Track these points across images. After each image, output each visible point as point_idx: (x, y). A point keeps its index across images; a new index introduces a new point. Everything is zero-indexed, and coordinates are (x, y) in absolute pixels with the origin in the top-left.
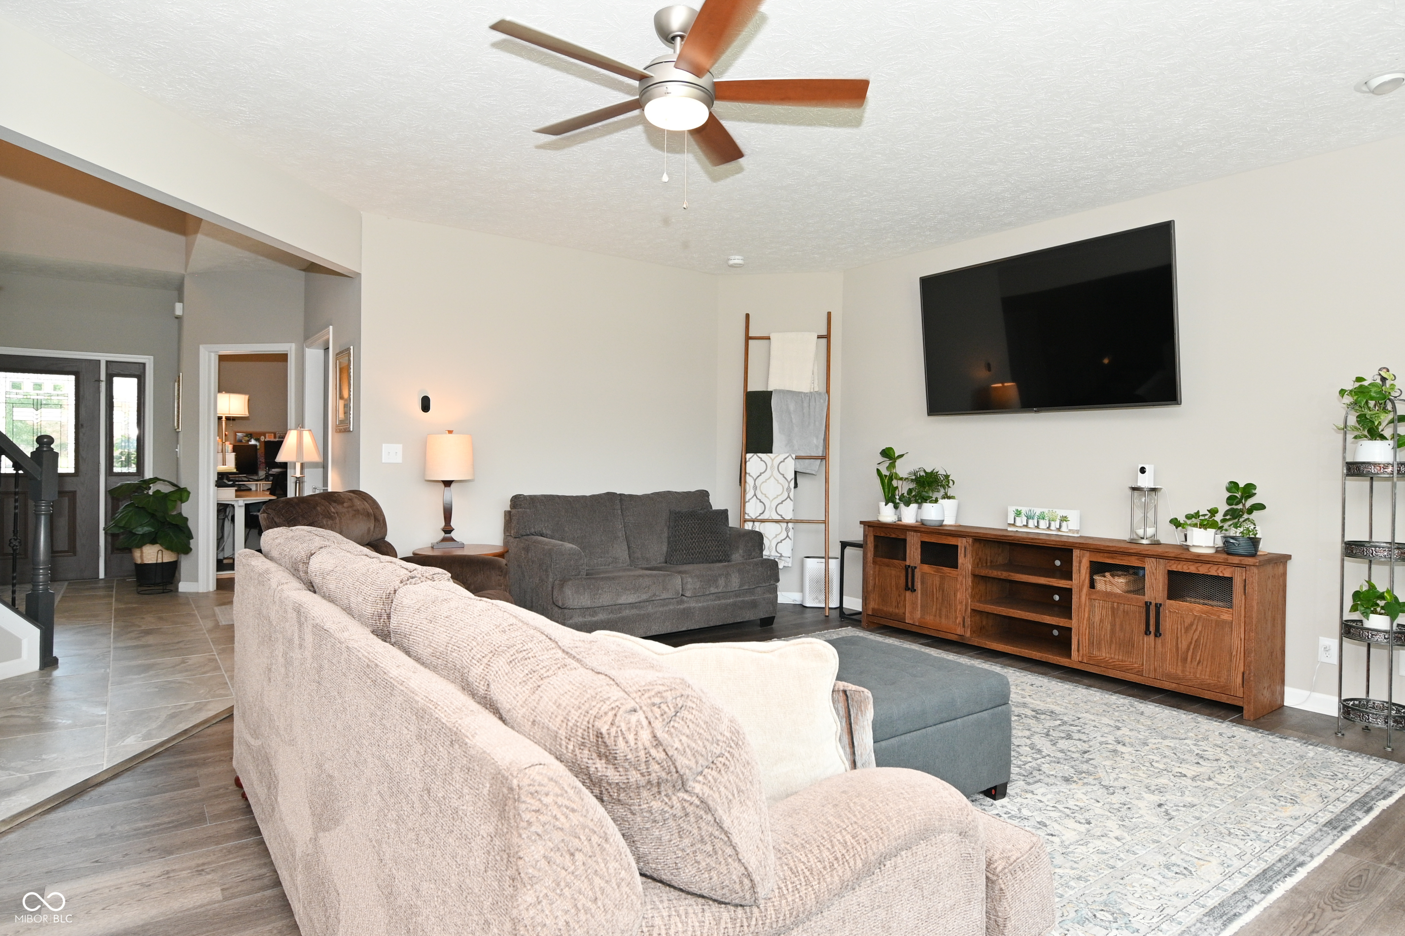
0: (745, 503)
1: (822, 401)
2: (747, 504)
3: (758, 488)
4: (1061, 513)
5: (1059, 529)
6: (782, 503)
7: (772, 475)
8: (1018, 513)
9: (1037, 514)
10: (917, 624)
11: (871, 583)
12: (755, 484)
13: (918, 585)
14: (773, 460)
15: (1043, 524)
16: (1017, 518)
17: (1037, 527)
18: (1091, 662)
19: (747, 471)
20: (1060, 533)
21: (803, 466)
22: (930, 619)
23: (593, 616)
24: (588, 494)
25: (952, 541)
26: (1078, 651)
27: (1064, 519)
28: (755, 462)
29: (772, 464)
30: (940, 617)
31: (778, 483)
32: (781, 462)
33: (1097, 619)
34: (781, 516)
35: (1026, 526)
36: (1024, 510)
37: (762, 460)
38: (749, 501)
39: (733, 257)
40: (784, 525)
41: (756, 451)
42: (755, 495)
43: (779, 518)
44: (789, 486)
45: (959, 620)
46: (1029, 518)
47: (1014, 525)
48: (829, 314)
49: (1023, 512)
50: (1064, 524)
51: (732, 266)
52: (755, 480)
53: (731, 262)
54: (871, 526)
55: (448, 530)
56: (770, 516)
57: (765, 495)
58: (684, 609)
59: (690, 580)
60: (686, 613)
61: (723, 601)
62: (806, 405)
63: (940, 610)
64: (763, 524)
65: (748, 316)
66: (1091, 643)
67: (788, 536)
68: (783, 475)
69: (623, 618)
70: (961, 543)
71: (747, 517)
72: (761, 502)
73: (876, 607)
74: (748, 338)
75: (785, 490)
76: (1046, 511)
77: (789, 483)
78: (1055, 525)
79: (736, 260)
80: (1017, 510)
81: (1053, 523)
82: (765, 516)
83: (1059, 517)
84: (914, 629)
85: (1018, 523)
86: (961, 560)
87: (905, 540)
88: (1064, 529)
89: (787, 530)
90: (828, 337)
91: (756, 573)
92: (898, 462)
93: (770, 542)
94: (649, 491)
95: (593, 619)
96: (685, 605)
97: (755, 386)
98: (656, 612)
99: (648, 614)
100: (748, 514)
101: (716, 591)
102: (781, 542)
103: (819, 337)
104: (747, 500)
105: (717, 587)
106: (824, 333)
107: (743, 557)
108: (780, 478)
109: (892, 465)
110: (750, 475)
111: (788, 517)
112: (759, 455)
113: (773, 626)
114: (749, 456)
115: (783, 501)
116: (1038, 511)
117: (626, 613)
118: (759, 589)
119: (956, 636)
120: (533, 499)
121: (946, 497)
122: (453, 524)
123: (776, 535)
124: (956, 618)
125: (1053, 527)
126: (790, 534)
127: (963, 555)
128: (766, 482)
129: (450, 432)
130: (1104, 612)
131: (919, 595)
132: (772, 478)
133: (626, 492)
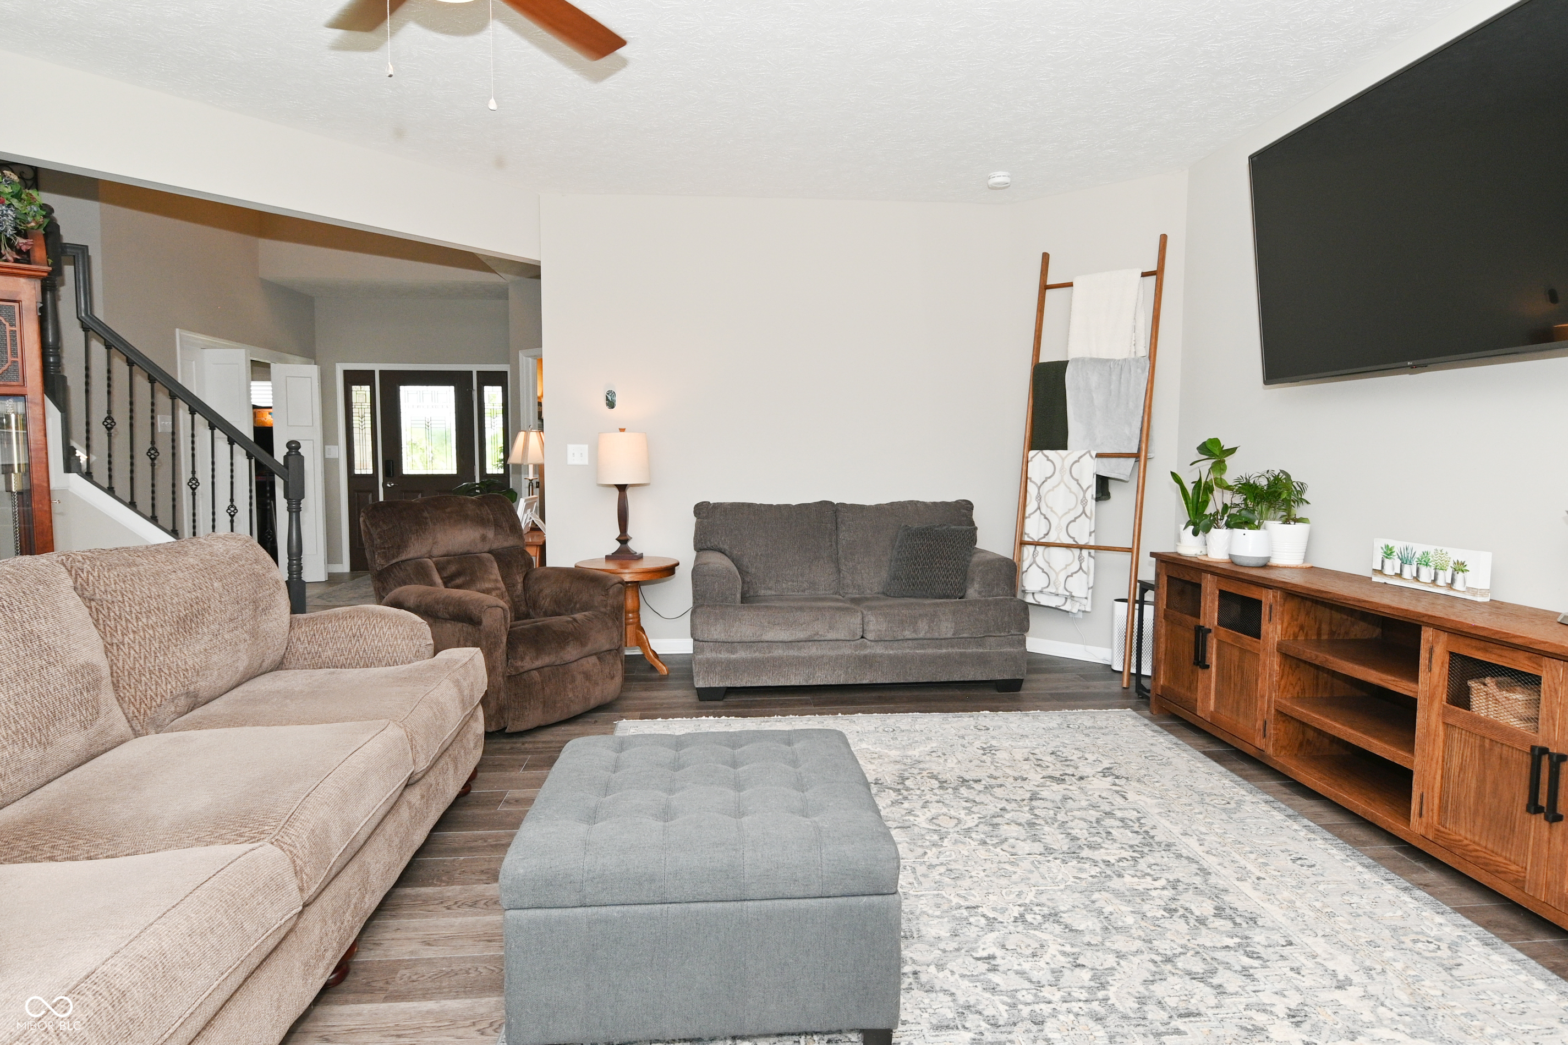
0: (1024, 518)
1: (1139, 371)
2: (1027, 521)
3: (1042, 499)
4: (1455, 555)
5: (1451, 585)
6: (1074, 521)
7: (1062, 481)
8: (1388, 553)
9: (1417, 555)
10: (1209, 720)
11: (1163, 646)
12: (1039, 493)
13: (1213, 659)
14: (1063, 460)
15: (1426, 575)
16: (1387, 561)
17: (1417, 578)
18: (1440, 842)
19: (1029, 476)
20: (1452, 593)
21: (1108, 468)
22: (1226, 716)
23: (732, 653)
24: (794, 502)
25: (1254, 593)
26: (1421, 815)
27: (1460, 567)
28: (1040, 461)
29: (1063, 465)
30: (1238, 715)
31: (1071, 492)
32: (1076, 462)
33: (1456, 761)
34: (1073, 538)
35: (1400, 575)
36: (1397, 546)
37: (1048, 460)
38: (1029, 517)
39: (992, 174)
40: (1077, 552)
41: (1041, 448)
42: (1039, 508)
43: (1071, 542)
44: (1084, 497)
45: (1259, 724)
46: (1404, 561)
47: (1380, 572)
48: (1164, 238)
49: (1396, 550)
50: (1459, 576)
51: (993, 188)
52: (1039, 488)
53: (991, 182)
54: (1167, 562)
55: (623, 539)
56: (1058, 538)
57: (1051, 508)
58: (865, 656)
59: (872, 618)
60: (867, 662)
61: (930, 651)
62: (1114, 377)
63: (1238, 703)
64: (1047, 549)
65: (1046, 257)
66: (1443, 808)
67: (1081, 568)
68: (1077, 480)
69: (774, 659)
70: (1267, 597)
71: (1026, 539)
72: (1046, 518)
73: (1167, 684)
74: (1045, 287)
75: (1079, 501)
76: (1431, 549)
77: (1085, 492)
78: (1445, 577)
79: (1000, 177)
80: (1387, 546)
81: (1441, 573)
82: (1052, 538)
83: (1451, 564)
84: (1205, 727)
85: (1388, 571)
86: (1265, 626)
87: (1198, 586)
88: (1458, 585)
89: (1081, 559)
90: (1158, 273)
91: (983, 617)
92: (1229, 461)
93: (1057, 574)
94: (885, 500)
95: (734, 656)
96: (867, 652)
97: (1046, 357)
98: (823, 656)
99: (810, 657)
100: (1028, 535)
101: (914, 636)
102: (1071, 576)
103: (1144, 275)
104: (1027, 515)
105: (915, 631)
106: (1154, 267)
107: (980, 593)
108: (1073, 485)
109: (1219, 466)
110: (1031, 481)
111: (1082, 542)
112: (1046, 452)
113: (1021, 692)
114: (1032, 453)
115: (1076, 518)
116: (1419, 550)
117: (778, 652)
118: (992, 639)
119: (1254, 749)
120: (717, 506)
121: (1288, 520)
122: (630, 532)
123: (1067, 566)
124: (1256, 720)
125: (1440, 582)
126: (1084, 566)
127: (1267, 618)
128: (1053, 490)
129: (622, 430)
130: (1468, 752)
131: (1214, 675)
132: (1062, 486)
133: (848, 501)
